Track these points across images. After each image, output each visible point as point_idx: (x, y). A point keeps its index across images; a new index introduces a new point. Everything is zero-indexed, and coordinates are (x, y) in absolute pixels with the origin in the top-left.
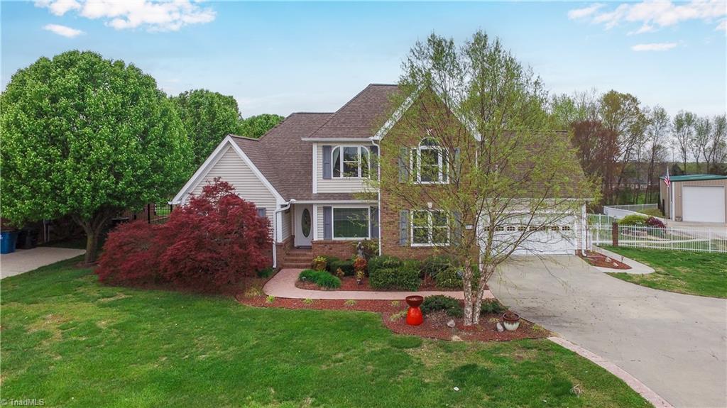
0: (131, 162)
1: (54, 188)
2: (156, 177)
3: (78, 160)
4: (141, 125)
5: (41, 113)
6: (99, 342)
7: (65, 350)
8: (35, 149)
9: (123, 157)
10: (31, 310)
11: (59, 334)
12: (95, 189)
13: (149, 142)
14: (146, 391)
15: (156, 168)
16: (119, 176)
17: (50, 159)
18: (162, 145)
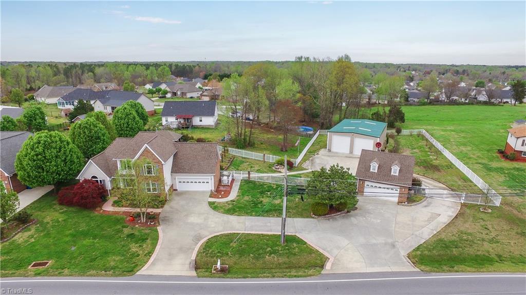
0: (62, 170)
1: (42, 180)
2: (71, 172)
3: (47, 172)
4: (63, 159)
5: (34, 161)
6: (60, 225)
7: (53, 227)
8: (35, 171)
9: (60, 169)
10: (43, 214)
11: (51, 222)
12: (54, 179)
13: (67, 163)
14: (69, 237)
15: (70, 169)
16: (60, 175)
17: (39, 173)
18: (71, 162)
